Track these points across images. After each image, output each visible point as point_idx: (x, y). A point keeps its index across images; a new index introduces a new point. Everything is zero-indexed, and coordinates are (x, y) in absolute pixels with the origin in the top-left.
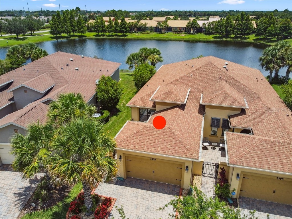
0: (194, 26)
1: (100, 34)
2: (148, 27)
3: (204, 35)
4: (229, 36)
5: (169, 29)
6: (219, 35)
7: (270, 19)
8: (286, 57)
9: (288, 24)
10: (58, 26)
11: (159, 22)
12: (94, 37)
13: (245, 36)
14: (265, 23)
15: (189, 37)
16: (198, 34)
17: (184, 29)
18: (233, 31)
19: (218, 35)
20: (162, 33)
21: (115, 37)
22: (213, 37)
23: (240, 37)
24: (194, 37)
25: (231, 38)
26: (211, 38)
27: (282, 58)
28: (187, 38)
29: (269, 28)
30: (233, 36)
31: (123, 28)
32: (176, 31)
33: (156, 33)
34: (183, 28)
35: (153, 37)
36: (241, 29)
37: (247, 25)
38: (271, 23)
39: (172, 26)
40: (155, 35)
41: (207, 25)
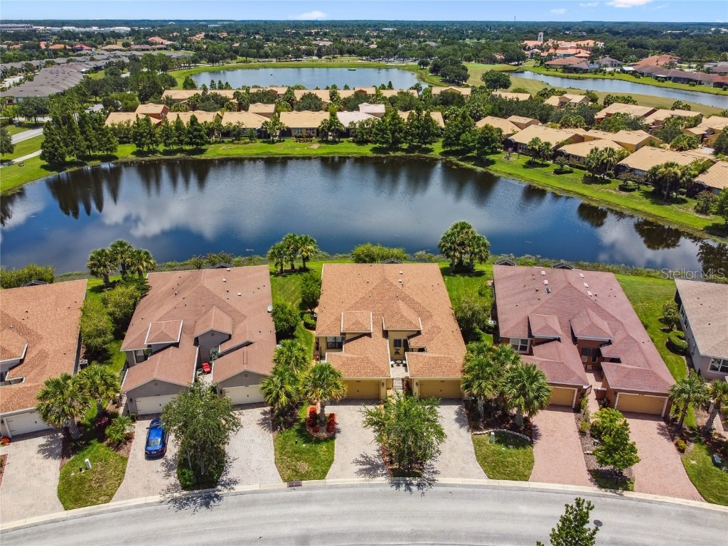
0: (334, 129)
1: (145, 149)
2: (244, 129)
3: (354, 145)
4: (400, 145)
5: (287, 133)
8: (466, 242)
9: (490, 135)
10: (59, 144)
12: (133, 158)
13: (427, 146)
15: (328, 150)
16: (342, 142)
17: (315, 131)
18: (405, 138)
20: (273, 142)
21: (179, 155)
22: (370, 150)
23: (419, 149)
25: (403, 150)
26: (366, 150)
27: (462, 244)
28: (324, 154)
29: (463, 137)
30: (405, 146)
31: (195, 137)
32: (301, 137)
33: (261, 140)
34: (313, 129)
35: (258, 154)
36: (418, 135)
37: (428, 128)
38: (465, 127)
39: (291, 126)
40: (260, 148)
41: (357, 125)
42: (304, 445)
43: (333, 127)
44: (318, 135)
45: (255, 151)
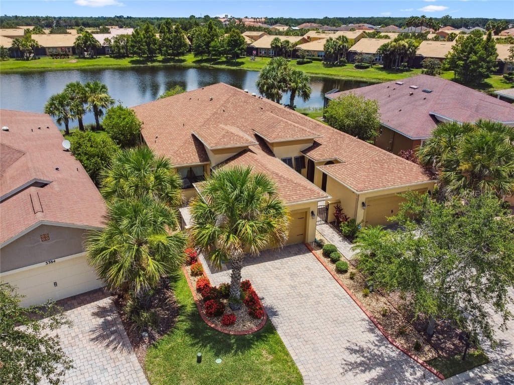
0: (90, 44)
3: (112, 59)
5: (40, 52)
6: (139, 58)
7: (211, 30)
11: (16, 39)
13: (180, 58)
14: (205, 36)
15: (87, 64)
16: (99, 58)
17: (71, 50)
18: (160, 50)
19: (136, 58)
20: (28, 59)
22: (129, 62)
23: (173, 60)
24: (97, 64)
25: (159, 61)
26: (125, 62)
28: (83, 66)
29: (213, 44)
30: (160, 58)
32: (57, 55)
33: (14, 59)
34: (68, 48)
35: (12, 69)
36: (171, 47)
38: (213, 36)
39: (45, 45)
40: (14, 64)
41: (112, 41)
42: (219, 361)
43: (89, 42)
44: (74, 53)
45: (9, 67)
